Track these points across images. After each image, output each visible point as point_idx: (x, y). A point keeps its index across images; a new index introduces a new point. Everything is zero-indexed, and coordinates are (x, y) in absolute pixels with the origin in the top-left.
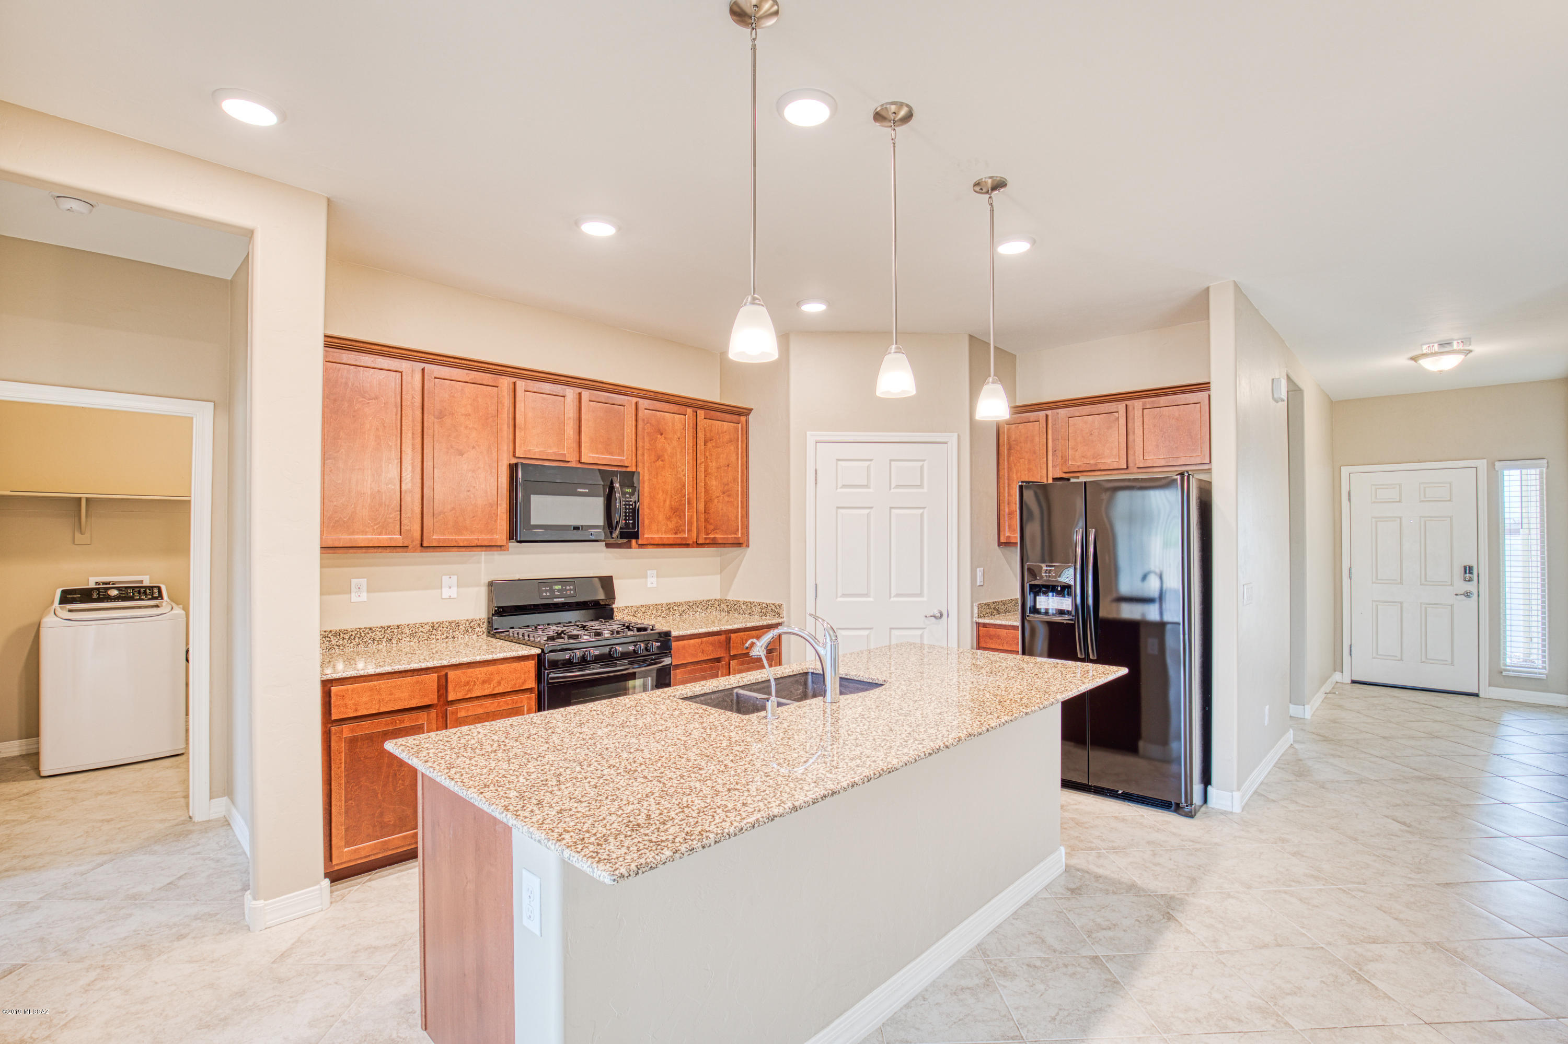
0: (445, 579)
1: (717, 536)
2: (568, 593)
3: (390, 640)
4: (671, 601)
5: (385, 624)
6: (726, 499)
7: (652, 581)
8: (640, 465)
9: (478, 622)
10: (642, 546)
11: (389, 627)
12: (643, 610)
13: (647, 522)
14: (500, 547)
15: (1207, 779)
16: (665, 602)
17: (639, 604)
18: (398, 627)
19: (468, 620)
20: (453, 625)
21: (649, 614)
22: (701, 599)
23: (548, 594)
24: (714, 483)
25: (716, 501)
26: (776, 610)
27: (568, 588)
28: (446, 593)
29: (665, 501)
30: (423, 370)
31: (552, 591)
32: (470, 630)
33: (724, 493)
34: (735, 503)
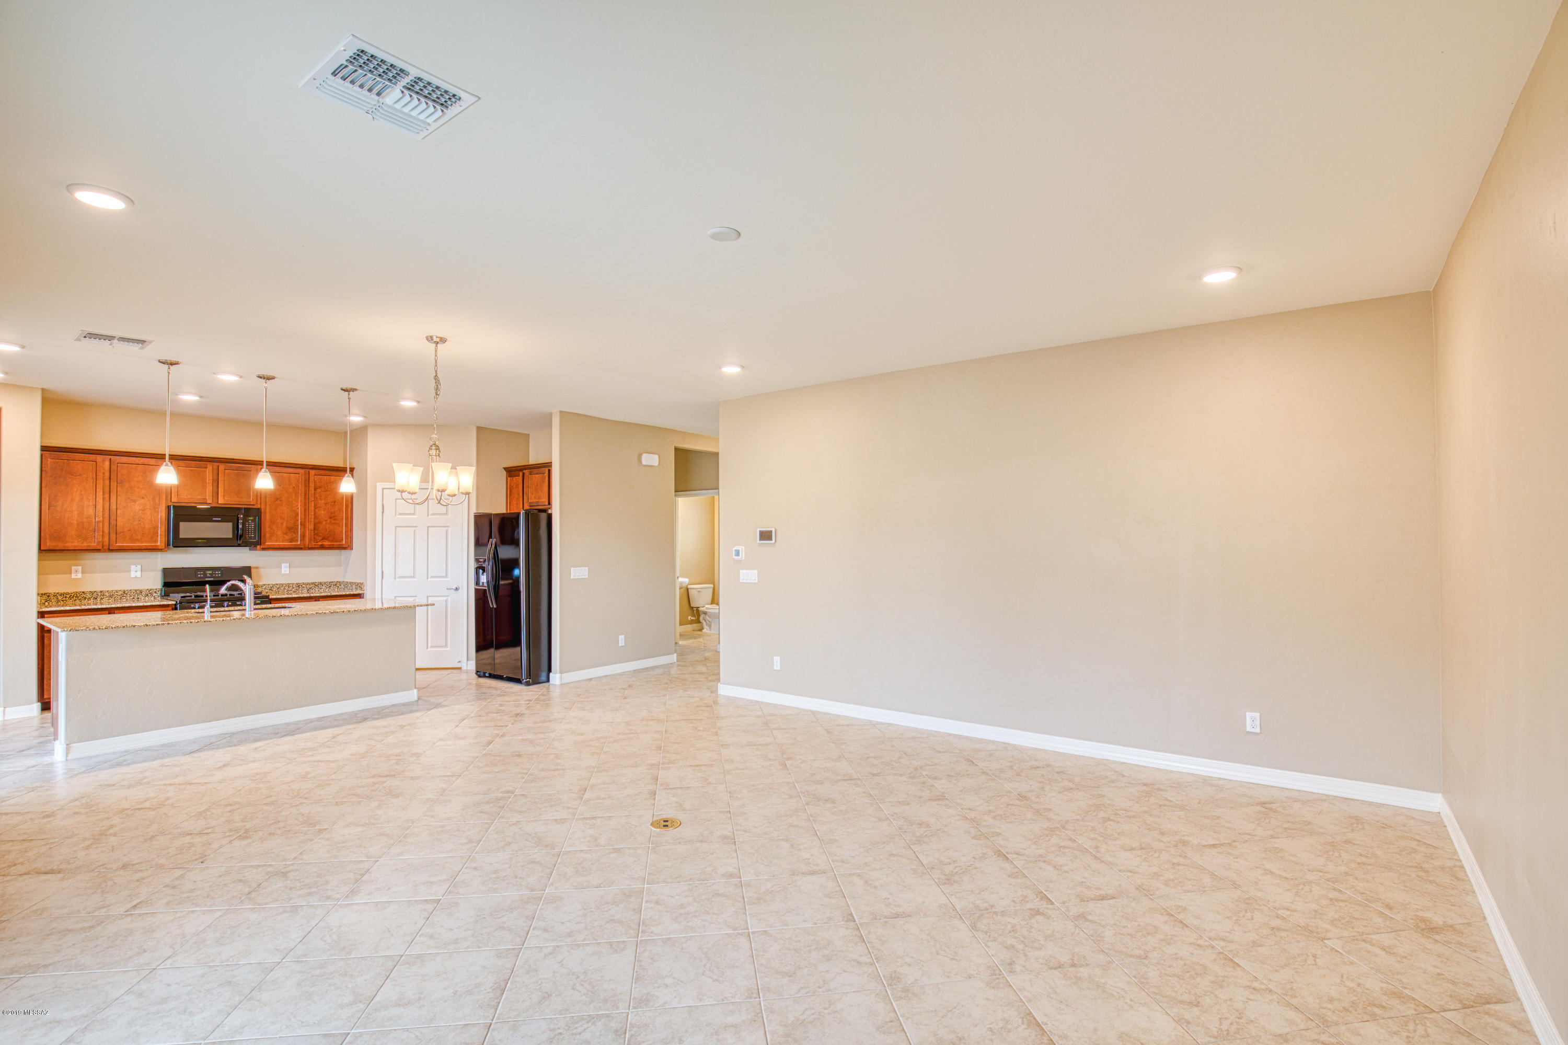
0: (133, 567)
1: (325, 543)
2: (217, 575)
3: (96, 599)
4: (300, 582)
5: (93, 590)
6: (333, 521)
7: (285, 569)
8: (263, 504)
9: (155, 591)
10: (264, 549)
11: (95, 592)
12: (278, 586)
13: (268, 535)
14: (161, 550)
15: (550, 670)
16: (295, 582)
17: (274, 583)
18: (101, 592)
19: (148, 589)
20: (138, 592)
21: (282, 589)
22: (326, 581)
23: (202, 576)
24: (323, 512)
25: (324, 523)
26: (360, 585)
27: (217, 572)
28: (133, 574)
29: (282, 524)
30: (110, 459)
31: (205, 575)
32: (149, 595)
33: (331, 518)
34: (341, 524)
